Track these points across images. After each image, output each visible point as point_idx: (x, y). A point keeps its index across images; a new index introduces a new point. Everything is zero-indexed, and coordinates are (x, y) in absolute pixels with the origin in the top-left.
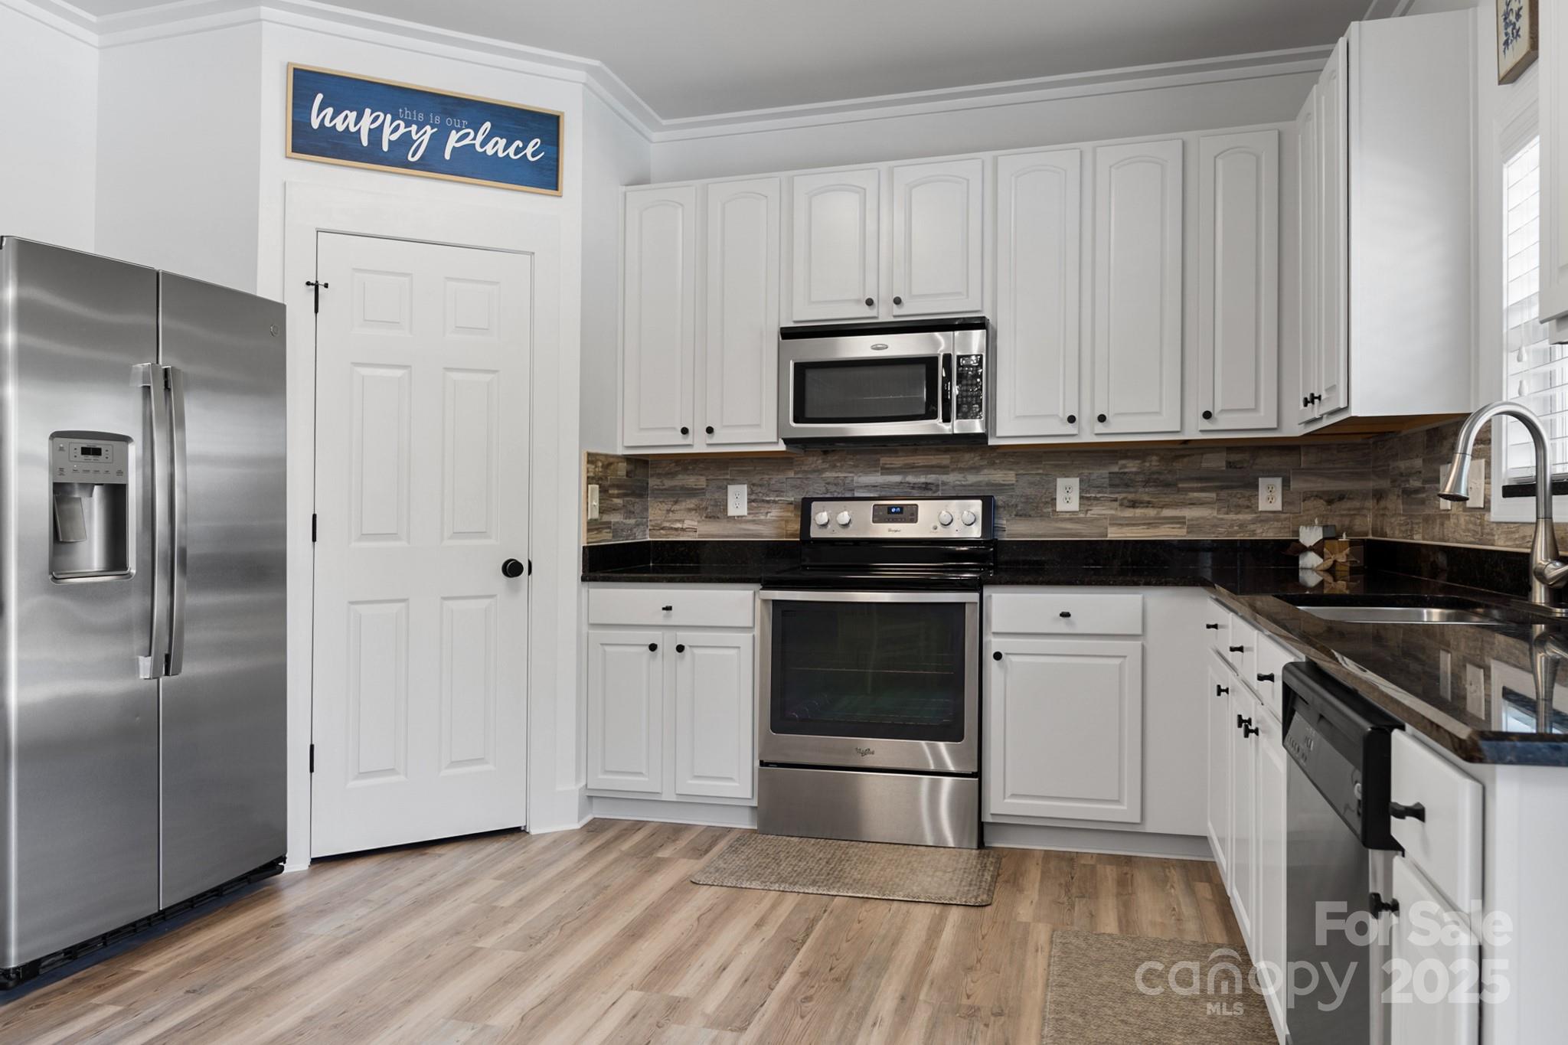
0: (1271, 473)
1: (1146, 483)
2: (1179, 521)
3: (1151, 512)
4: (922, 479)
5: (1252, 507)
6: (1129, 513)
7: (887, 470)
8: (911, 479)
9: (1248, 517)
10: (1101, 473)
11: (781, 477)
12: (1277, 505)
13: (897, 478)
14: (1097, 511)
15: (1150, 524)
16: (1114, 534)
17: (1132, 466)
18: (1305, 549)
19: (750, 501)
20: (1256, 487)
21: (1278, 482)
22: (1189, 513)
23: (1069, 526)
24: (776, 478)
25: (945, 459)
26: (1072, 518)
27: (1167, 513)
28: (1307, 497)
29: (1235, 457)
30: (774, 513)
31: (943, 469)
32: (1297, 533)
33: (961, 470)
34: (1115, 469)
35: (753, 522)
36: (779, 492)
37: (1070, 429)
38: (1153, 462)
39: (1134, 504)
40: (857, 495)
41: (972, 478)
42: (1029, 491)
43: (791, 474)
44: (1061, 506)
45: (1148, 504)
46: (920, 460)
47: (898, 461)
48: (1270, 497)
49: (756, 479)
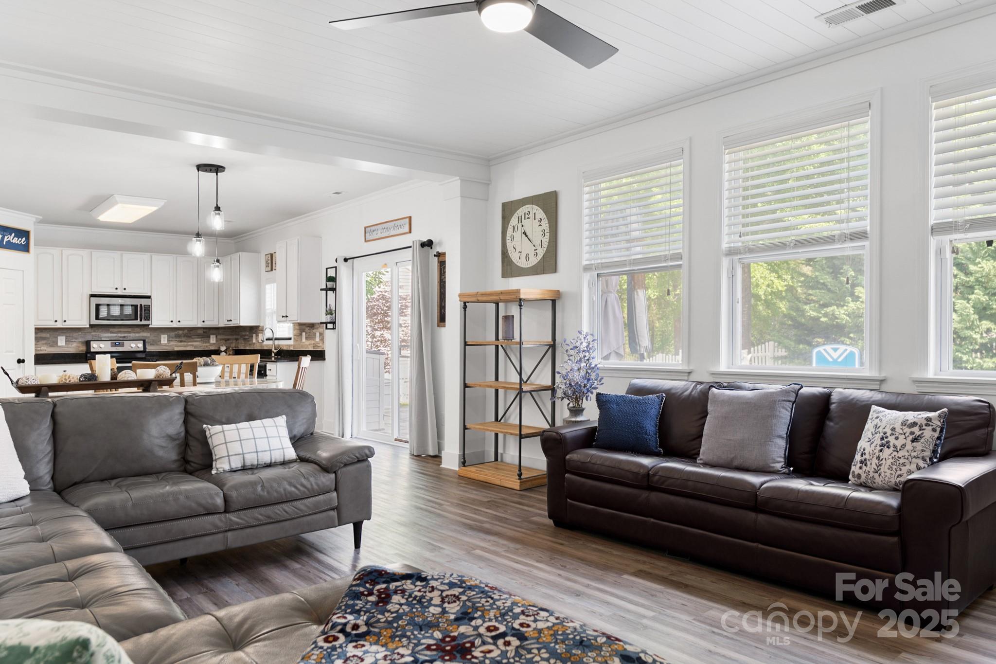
0: (213, 334)
1: (184, 336)
2: (192, 345)
3: (185, 343)
4: (123, 335)
5: (209, 342)
6: (180, 344)
7: (112, 332)
8: (119, 335)
9: (208, 344)
10: (173, 334)
11: (77, 334)
12: (215, 342)
13: (115, 335)
14: (172, 343)
15: (185, 346)
16: (176, 349)
17: (181, 332)
18: (222, 351)
19: (66, 341)
20: (210, 337)
21: (215, 336)
22: (194, 344)
23: (164, 347)
24: (75, 334)
25: (130, 330)
26: (165, 345)
27: (189, 343)
28: (221, 339)
29: (205, 330)
30: (75, 345)
31: (129, 332)
32: (220, 348)
33: (134, 333)
34: (176, 333)
35: (67, 347)
36: (76, 339)
37: (171, 323)
38: (186, 331)
39: (181, 342)
40: (103, 339)
41: (137, 335)
42: (153, 338)
43: (80, 333)
44: (162, 342)
45: (185, 342)
46: (122, 330)
47: (116, 330)
48: (213, 339)
49: (68, 335)
